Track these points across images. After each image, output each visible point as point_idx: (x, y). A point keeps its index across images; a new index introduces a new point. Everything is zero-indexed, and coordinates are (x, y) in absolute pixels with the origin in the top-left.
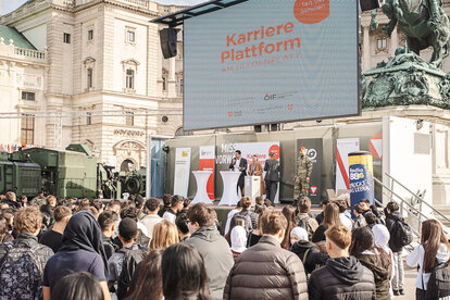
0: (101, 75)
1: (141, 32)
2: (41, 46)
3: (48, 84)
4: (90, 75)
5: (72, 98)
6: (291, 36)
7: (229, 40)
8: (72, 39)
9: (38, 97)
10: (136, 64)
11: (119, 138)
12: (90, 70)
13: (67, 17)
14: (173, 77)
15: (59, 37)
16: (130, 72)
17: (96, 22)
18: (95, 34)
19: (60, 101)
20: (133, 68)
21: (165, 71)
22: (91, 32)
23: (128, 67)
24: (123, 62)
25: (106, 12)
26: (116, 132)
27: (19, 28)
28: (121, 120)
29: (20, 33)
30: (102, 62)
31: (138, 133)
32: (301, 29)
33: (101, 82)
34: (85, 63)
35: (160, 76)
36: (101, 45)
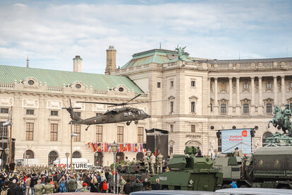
0: (178, 106)
1: (198, 81)
2: (146, 90)
3: (151, 111)
4: (172, 105)
5: (162, 117)
7: (231, 137)
8: (161, 85)
10: (196, 98)
11: (188, 139)
12: (172, 103)
13: (159, 74)
14: (216, 103)
15: (155, 85)
16: (193, 103)
17: (175, 78)
18: (174, 84)
19: (156, 119)
20: (195, 101)
21: (212, 100)
22: (172, 82)
23: (192, 101)
24: (189, 98)
25: (180, 73)
26: (187, 136)
27: (131, 77)
28: (189, 129)
29: (132, 81)
30: (179, 99)
31: (198, 136)
32: (243, 137)
33: (178, 110)
34: (169, 98)
35: (209, 103)
36: (178, 90)
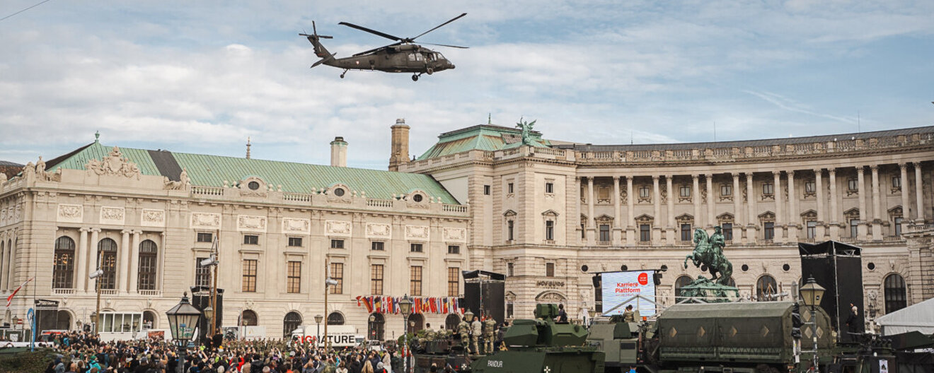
0: (523, 229)
1: (559, 183)
2: (463, 199)
3: (472, 237)
4: (511, 228)
5: (493, 249)
6: (637, 288)
7: (618, 285)
8: (491, 190)
9: (463, 250)
10: (555, 214)
11: (541, 289)
12: (511, 222)
13: (487, 170)
14: (591, 223)
15: (479, 189)
16: (549, 224)
17: (516, 177)
18: (515, 188)
19: (482, 253)
20: (553, 219)
21: (583, 217)
22: (511, 185)
23: (548, 219)
24: (543, 214)
25: (526, 169)
26: (539, 284)
27: (437, 176)
28: (542, 271)
29: (438, 182)
30: (523, 216)
31: (558, 284)
32: (640, 286)
33: (522, 236)
34: (506, 215)
35: (579, 224)
36: (523, 199)
